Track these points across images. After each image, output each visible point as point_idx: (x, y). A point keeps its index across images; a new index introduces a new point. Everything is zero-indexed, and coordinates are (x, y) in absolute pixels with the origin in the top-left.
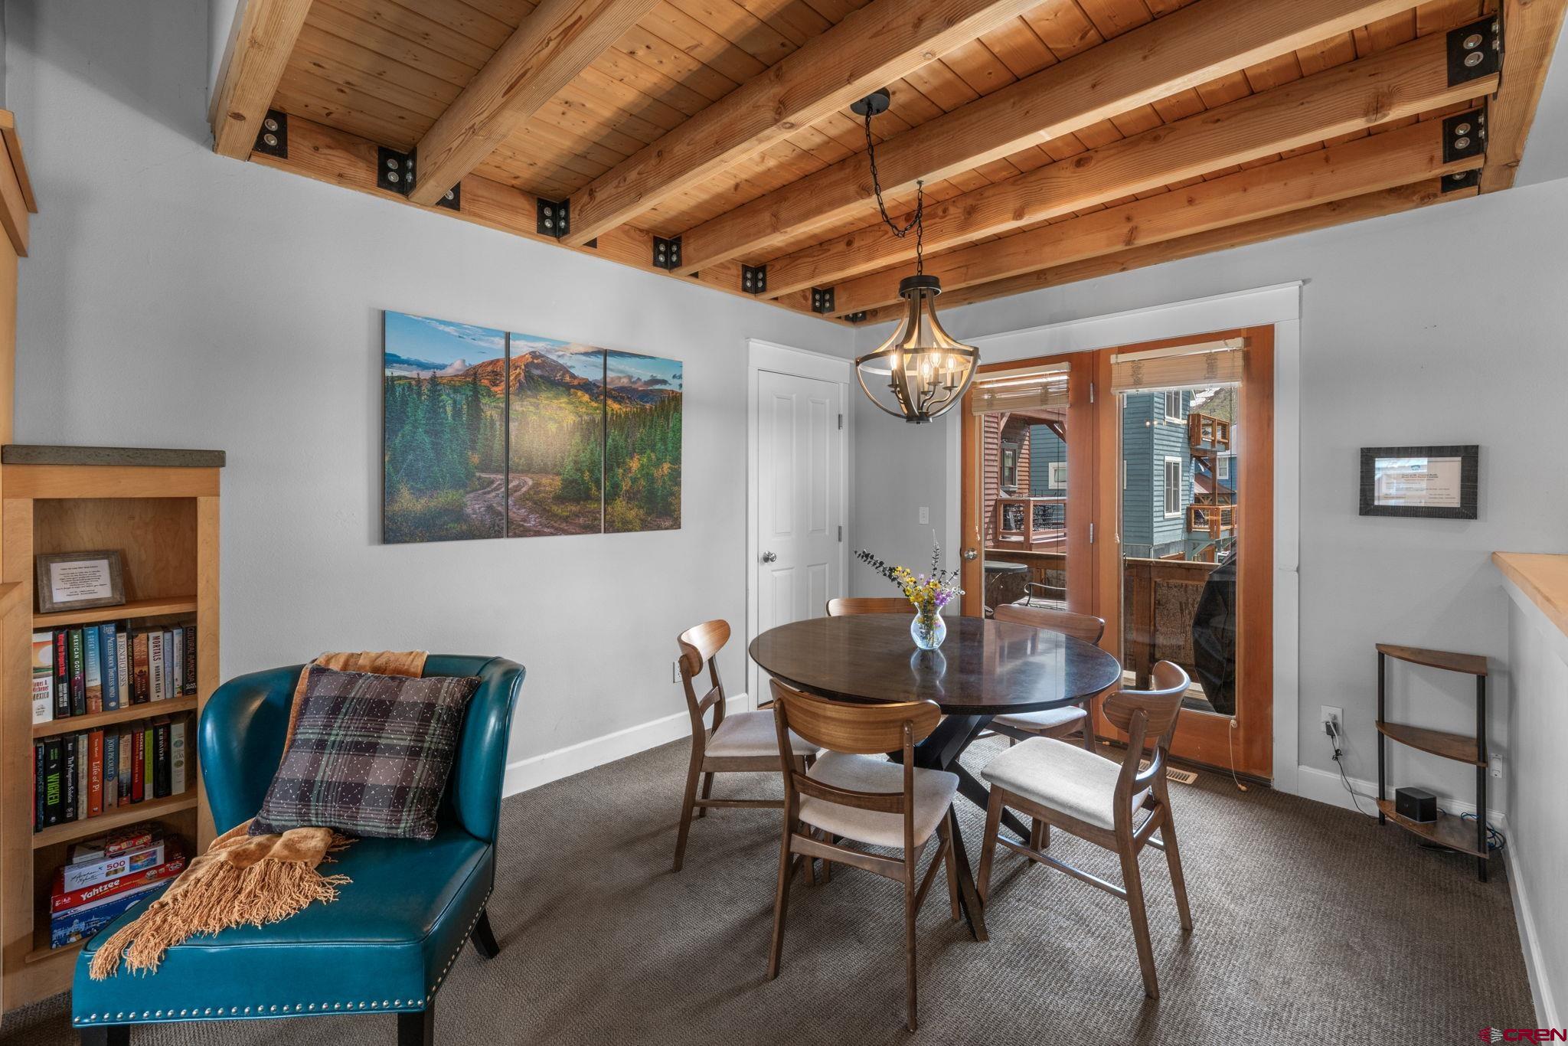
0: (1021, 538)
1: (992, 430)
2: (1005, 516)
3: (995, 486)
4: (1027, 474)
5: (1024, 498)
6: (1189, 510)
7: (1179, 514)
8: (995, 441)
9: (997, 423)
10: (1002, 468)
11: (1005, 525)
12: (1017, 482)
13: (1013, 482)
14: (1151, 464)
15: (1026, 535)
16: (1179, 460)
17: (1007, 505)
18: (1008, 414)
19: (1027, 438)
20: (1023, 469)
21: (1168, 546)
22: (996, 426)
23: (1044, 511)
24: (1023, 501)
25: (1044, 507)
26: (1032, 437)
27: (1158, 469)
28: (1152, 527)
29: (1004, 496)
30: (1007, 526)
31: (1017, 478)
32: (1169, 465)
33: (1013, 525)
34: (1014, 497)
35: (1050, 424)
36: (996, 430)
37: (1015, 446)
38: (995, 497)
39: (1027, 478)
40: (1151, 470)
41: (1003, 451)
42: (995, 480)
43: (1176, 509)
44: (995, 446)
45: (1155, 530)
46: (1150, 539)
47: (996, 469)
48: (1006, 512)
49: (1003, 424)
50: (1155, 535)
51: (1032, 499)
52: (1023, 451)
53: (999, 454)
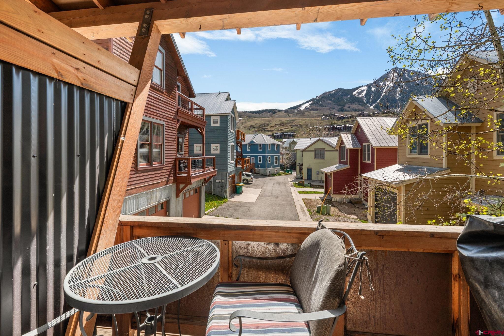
0: (186, 175)
1: (173, 127)
2: (179, 165)
3: (175, 152)
4: (188, 147)
5: (187, 157)
6: (236, 160)
7: (234, 161)
8: (175, 132)
9: (176, 124)
10: (178, 144)
11: (179, 169)
12: (184, 151)
13: (182, 150)
14: (227, 145)
15: (188, 173)
16: (233, 144)
17: (180, 160)
18: (180, 121)
19: (187, 133)
20: (186, 145)
21: (231, 172)
22: (175, 125)
23: (194, 162)
24: (187, 159)
25: (194, 160)
26: (189, 133)
27: (229, 147)
28: (227, 166)
29: (179, 156)
30: (180, 170)
31: (184, 149)
32: (231, 145)
33: (183, 169)
34: (182, 157)
35: (196, 128)
36: (175, 128)
37: (183, 136)
38: (175, 157)
39: (188, 149)
40: (227, 147)
41: (178, 138)
42: (175, 150)
43: (233, 160)
44: (175, 135)
45: (228, 167)
46: (227, 170)
47: (175, 145)
48: (180, 163)
49: (178, 125)
50: (228, 169)
51: (191, 157)
52: (185, 138)
53: (177, 138)
